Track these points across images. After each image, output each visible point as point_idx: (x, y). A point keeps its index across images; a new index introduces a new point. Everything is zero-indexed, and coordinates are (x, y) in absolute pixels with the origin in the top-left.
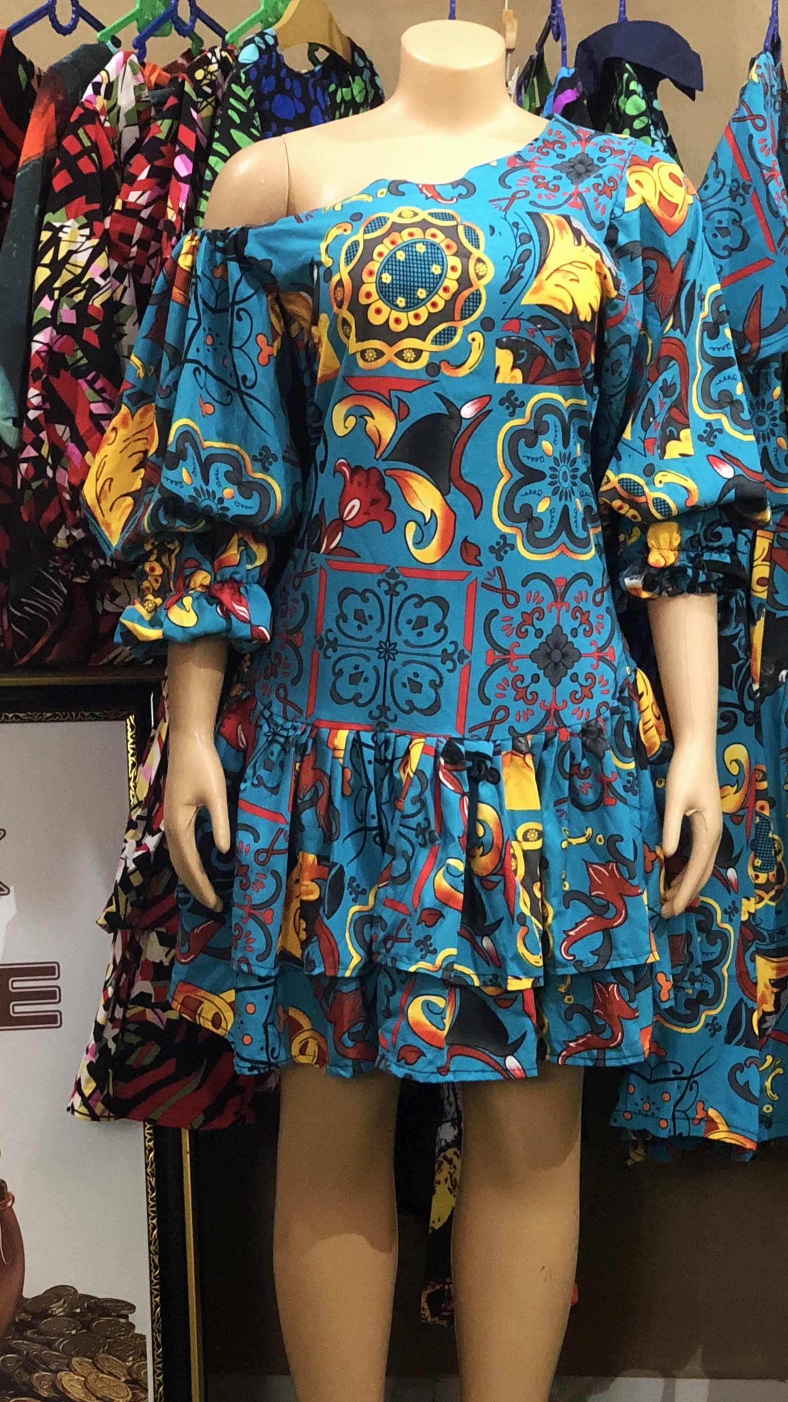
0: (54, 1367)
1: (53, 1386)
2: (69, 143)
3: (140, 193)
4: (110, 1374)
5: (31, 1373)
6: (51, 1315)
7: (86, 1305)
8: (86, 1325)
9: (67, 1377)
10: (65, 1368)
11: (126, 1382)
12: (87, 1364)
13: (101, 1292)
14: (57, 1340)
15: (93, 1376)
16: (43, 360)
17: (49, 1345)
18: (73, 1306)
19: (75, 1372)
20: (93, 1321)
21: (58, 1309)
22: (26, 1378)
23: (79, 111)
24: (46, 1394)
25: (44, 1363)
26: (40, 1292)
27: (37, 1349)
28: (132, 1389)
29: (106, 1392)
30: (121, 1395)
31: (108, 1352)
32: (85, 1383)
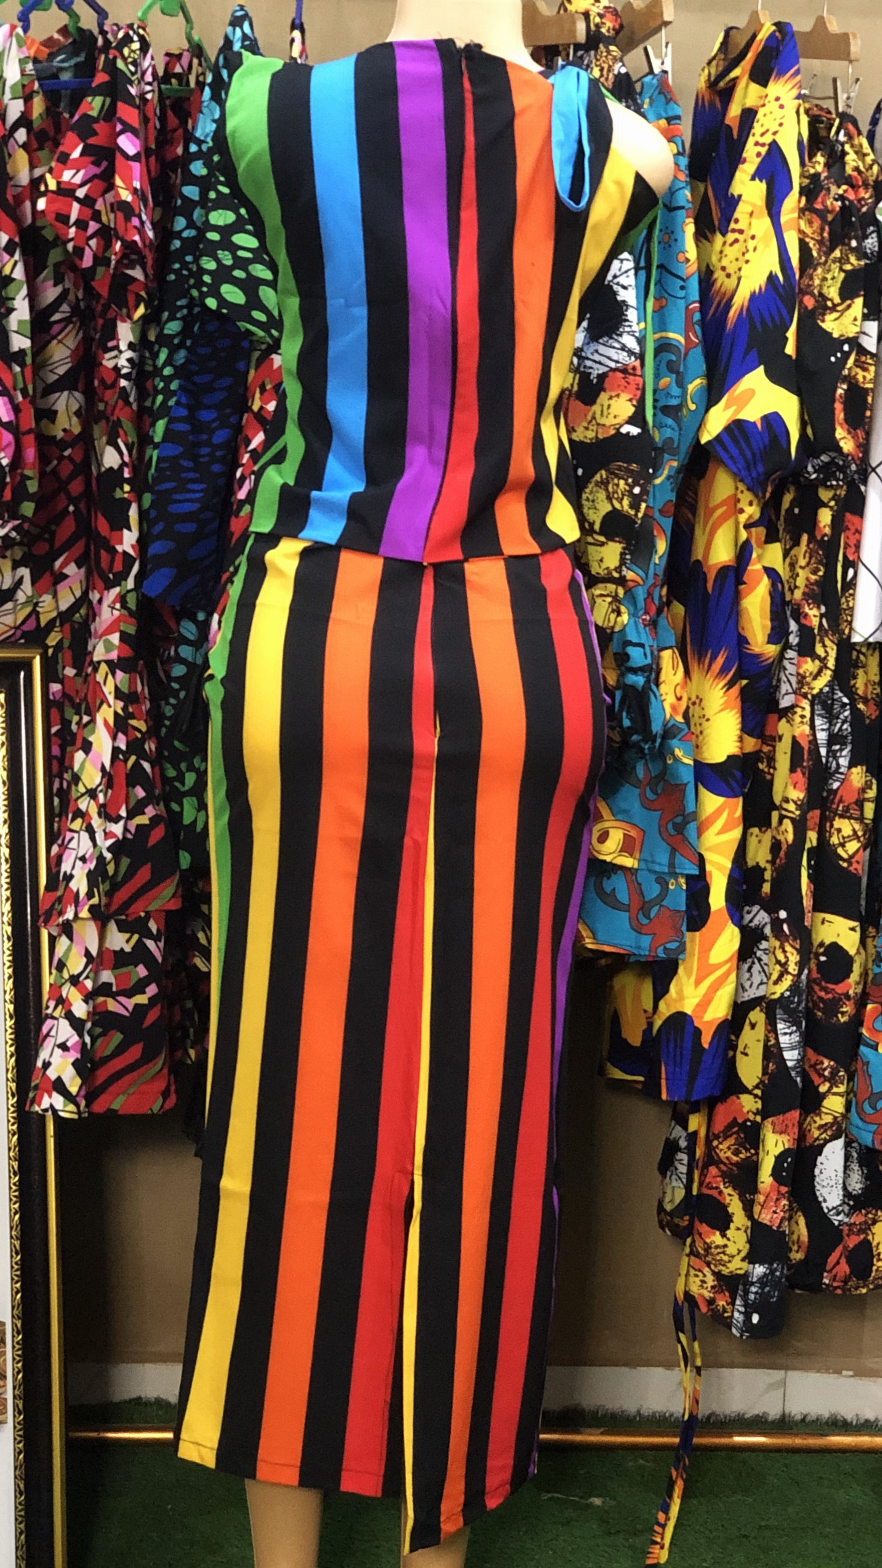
3: (74, 171)
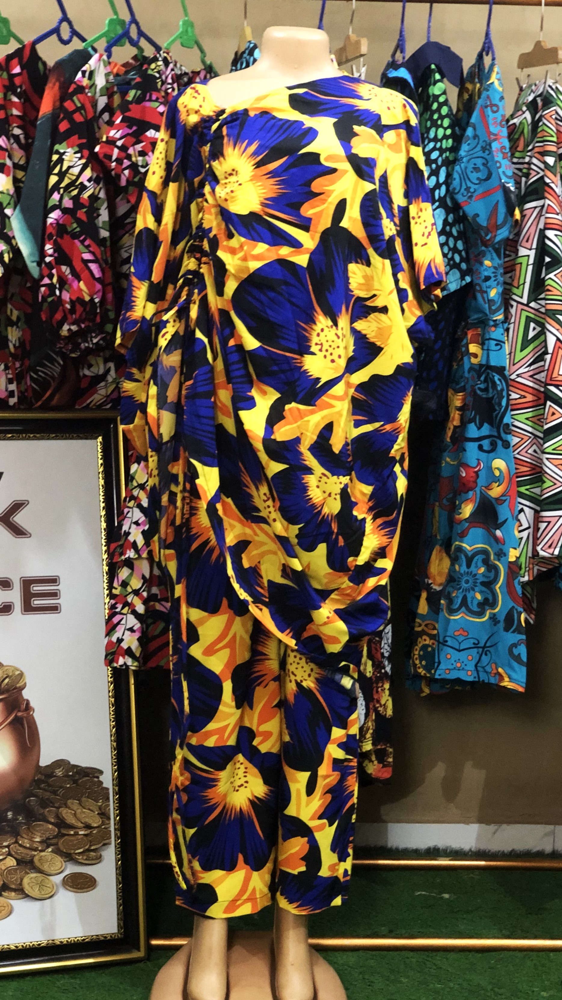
0: (56, 805)
1: (57, 816)
2: (68, 104)
3: (116, 131)
4: (89, 809)
5: (45, 808)
6: (55, 776)
7: (75, 770)
8: (75, 782)
9: (65, 811)
10: (63, 806)
11: (98, 814)
12: (75, 804)
13: (84, 764)
14: (58, 790)
15: (79, 811)
16: (54, 228)
17: (55, 793)
18: (68, 771)
19: (69, 808)
20: (79, 779)
21: (59, 772)
22: (42, 811)
23: (73, 86)
24: (53, 820)
25: (52, 802)
26: (49, 763)
27: (47, 795)
28: (101, 818)
29: (87, 820)
30: (96, 822)
31: (88, 797)
32: (75, 815)
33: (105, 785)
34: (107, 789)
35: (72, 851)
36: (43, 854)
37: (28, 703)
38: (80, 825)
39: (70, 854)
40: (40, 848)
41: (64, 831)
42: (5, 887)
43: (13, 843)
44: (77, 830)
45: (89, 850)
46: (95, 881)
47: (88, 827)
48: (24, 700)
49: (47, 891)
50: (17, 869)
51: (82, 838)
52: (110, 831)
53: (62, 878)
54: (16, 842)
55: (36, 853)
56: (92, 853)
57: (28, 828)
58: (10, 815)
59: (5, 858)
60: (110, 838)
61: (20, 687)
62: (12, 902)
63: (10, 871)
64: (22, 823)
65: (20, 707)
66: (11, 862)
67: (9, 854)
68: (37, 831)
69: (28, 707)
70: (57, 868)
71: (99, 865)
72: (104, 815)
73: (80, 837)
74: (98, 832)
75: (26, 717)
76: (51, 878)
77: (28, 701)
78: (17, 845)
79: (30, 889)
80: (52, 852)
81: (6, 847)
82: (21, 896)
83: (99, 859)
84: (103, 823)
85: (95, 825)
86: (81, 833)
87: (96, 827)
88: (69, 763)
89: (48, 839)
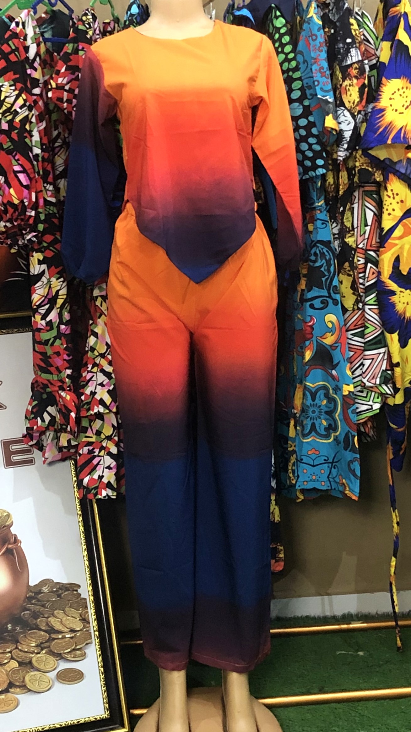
0: (46, 616)
1: (47, 624)
3: (63, 78)
4: (72, 617)
5: (36, 619)
6: (43, 593)
7: (58, 587)
8: (59, 596)
9: (53, 620)
10: (51, 616)
11: (80, 620)
12: (61, 613)
13: (65, 581)
14: (46, 604)
15: (64, 619)
17: (43, 606)
18: (52, 588)
19: (56, 617)
20: (62, 593)
21: (45, 589)
22: (35, 622)
23: (9, 33)
24: (44, 628)
25: (43, 615)
26: (37, 583)
27: (37, 608)
28: (83, 623)
29: (71, 625)
30: (78, 626)
31: (70, 607)
32: (61, 622)
33: (82, 596)
34: (85, 599)
35: (62, 652)
36: (39, 655)
37: (16, 538)
38: (66, 630)
39: (60, 654)
40: (36, 651)
41: (54, 636)
42: (11, 685)
43: (14, 649)
44: (63, 634)
45: (75, 650)
46: (82, 674)
47: (72, 631)
48: (12, 535)
49: (44, 686)
50: (19, 670)
51: (69, 640)
52: (91, 633)
53: (56, 674)
54: (17, 648)
55: (33, 655)
56: (78, 652)
57: (25, 636)
58: (9, 626)
59: (9, 662)
60: (91, 638)
61: (8, 526)
62: (18, 696)
63: (14, 671)
64: (20, 632)
65: (10, 541)
66: (14, 664)
67: (12, 658)
68: (32, 638)
69: (16, 541)
70: (51, 666)
71: (85, 660)
72: (85, 620)
73: (67, 639)
74: (81, 634)
75: (15, 548)
76: (47, 674)
77: (15, 535)
78: (17, 650)
79: (32, 686)
80: (45, 653)
81: (9, 652)
82: (25, 691)
83: (84, 655)
84: (84, 627)
85: (78, 629)
86: (67, 636)
87: (79, 631)
88: (53, 581)
89: (42, 643)
